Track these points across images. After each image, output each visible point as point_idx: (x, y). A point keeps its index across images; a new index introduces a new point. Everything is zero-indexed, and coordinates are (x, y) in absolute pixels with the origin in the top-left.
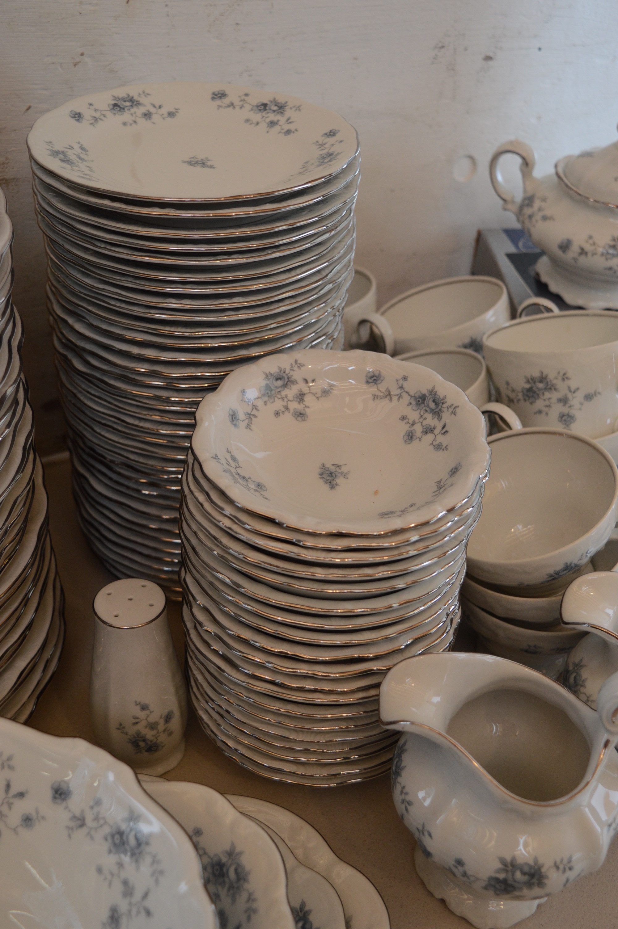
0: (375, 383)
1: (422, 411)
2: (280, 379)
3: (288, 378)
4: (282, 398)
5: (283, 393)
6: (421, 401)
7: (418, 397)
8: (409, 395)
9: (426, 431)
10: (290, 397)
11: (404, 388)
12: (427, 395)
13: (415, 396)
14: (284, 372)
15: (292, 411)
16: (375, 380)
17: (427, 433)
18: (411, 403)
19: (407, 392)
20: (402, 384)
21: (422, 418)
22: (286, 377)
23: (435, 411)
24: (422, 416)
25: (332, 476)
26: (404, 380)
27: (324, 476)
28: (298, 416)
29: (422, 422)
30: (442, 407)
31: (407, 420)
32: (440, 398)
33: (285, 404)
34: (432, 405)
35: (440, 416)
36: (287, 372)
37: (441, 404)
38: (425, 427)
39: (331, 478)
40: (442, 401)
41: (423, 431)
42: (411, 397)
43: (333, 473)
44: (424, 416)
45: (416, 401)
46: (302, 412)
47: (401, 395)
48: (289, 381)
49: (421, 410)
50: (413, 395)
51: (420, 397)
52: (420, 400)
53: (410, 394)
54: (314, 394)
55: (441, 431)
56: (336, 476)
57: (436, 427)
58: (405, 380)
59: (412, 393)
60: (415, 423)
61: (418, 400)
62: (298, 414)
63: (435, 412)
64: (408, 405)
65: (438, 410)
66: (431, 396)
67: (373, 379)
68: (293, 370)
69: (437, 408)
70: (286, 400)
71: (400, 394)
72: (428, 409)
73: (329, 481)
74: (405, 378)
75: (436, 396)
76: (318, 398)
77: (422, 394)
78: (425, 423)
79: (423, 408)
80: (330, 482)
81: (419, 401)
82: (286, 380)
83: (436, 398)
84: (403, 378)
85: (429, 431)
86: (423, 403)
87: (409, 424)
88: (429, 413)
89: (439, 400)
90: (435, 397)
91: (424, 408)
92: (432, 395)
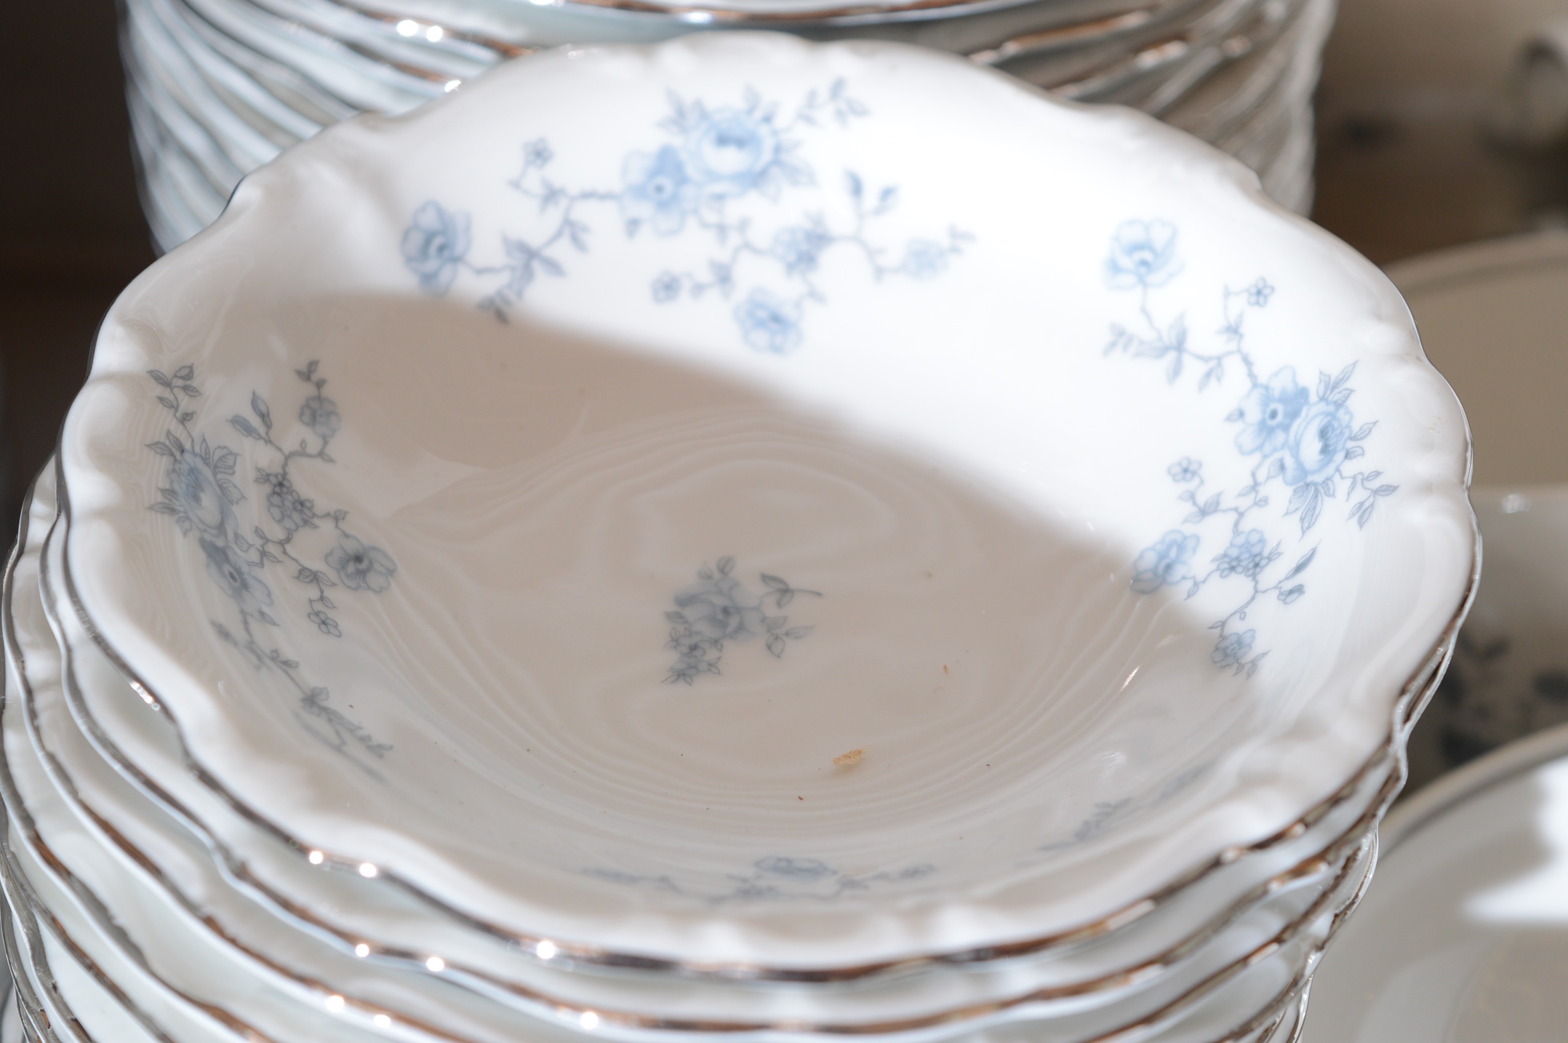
0: (1142, 281)
1: (1268, 462)
2: (740, 143)
3: (778, 149)
4: (722, 230)
5: (735, 210)
6: (1280, 418)
7: (1277, 393)
8: (1251, 375)
9: (1237, 559)
10: (761, 235)
11: (1241, 336)
12: (1313, 398)
13: (1267, 388)
14: (767, 119)
15: (741, 293)
16: (1144, 263)
17: (1232, 568)
18: (1241, 414)
19: (1247, 361)
20: (1241, 317)
21: (1253, 494)
22: (768, 144)
23: (1310, 479)
24: (1255, 486)
25: (723, 625)
26: (1254, 299)
27: (690, 613)
28: (760, 324)
29: (1241, 515)
30: (1338, 470)
31: (1193, 485)
32: (1348, 426)
33: (723, 255)
34: (1311, 449)
35: (1315, 508)
36: (783, 119)
37: (1339, 457)
38: (1240, 540)
39: (708, 631)
40: (1350, 444)
41: (1225, 555)
42: (1255, 385)
43: (739, 610)
44: (1263, 491)
45: (1264, 412)
46: (788, 312)
47: (1219, 364)
48: (776, 162)
49: (1265, 457)
50: (1263, 379)
51: (1284, 399)
52: (1280, 408)
53: (1257, 370)
54: (872, 253)
55: (1287, 578)
56: (741, 628)
57: (1280, 554)
58: (1257, 303)
59: (1263, 373)
60: (1216, 510)
61: (1273, 406)
62: (762, 314)
63: (1307, 485)
64: (1229, 419)
65: (1318, 478)
66: (1322, 407)
67: (1139, 255)
68: (808, 120)
69: (1323, 465)
70: (734, 239)
71: (1219, 359)
72: (1289, 462)
73: (695, 639)
74: (1259, 293)
75: (1341, 413)
76: (880, 272)
77: (1296, 384)
78: (1251, 522)
79: (1275, 450)
80: (694, 648)
81: (1274, 415)
82: (767, 155)
83: (1336, 424)
84: (1254, 290)
85: (1244, 563)
86: (1286, 428)
87: (1195, 503)
88: (1287, 484)
89: (1341, 433)
90: (1333, 416)
91: (1278, 455)
92: (1328, 403)
